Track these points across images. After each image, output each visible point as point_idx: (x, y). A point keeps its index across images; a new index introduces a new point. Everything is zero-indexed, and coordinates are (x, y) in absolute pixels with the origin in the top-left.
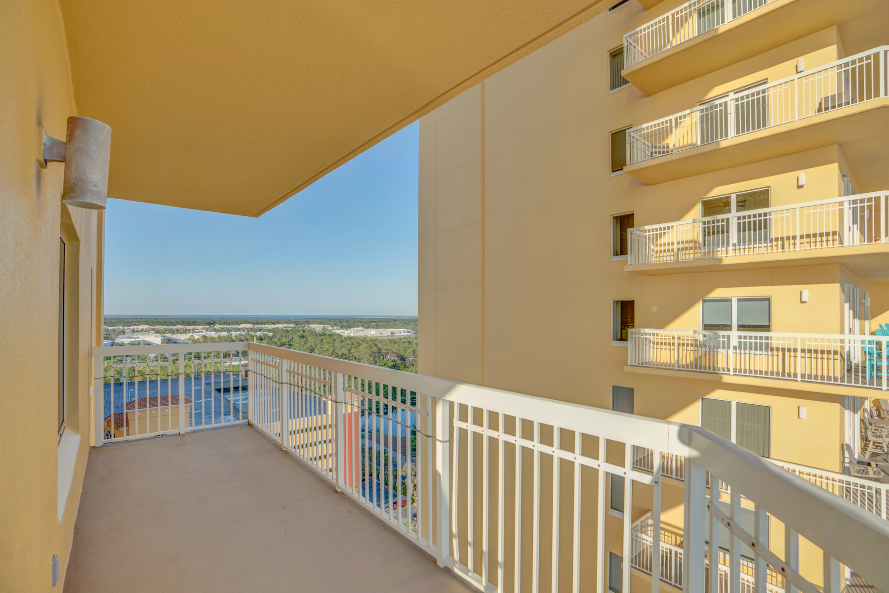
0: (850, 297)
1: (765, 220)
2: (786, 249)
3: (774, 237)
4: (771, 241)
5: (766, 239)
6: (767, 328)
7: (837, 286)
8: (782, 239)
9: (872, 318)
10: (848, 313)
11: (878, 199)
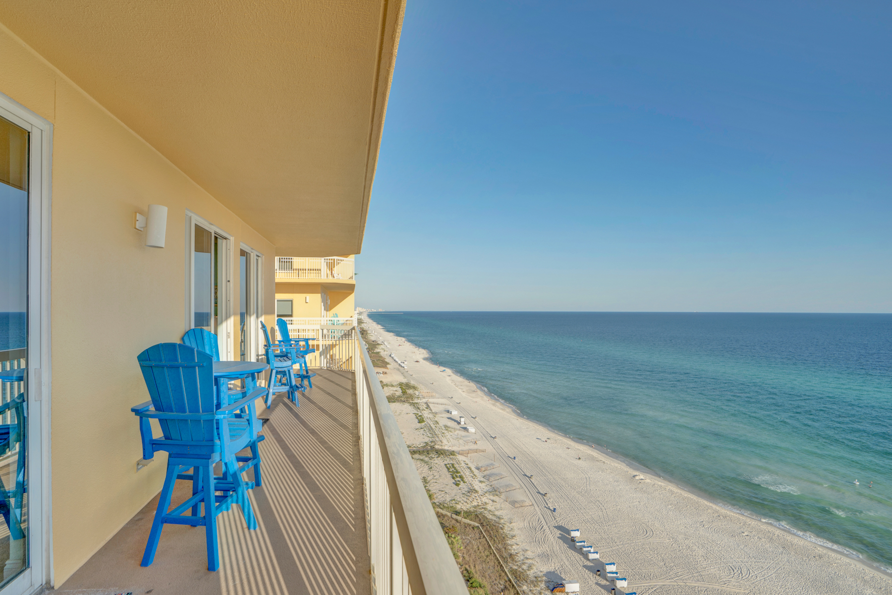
0: (324, 301)
1: (291, 261)
2: (300, 277)
3: (295, 268)
4: (294, 270)
5: (291, 269)
6: (291, 316)
7: (320, 295)
8: (298, 269)
9: (330, 310)
10: (323, 308)
11: (334, 259)
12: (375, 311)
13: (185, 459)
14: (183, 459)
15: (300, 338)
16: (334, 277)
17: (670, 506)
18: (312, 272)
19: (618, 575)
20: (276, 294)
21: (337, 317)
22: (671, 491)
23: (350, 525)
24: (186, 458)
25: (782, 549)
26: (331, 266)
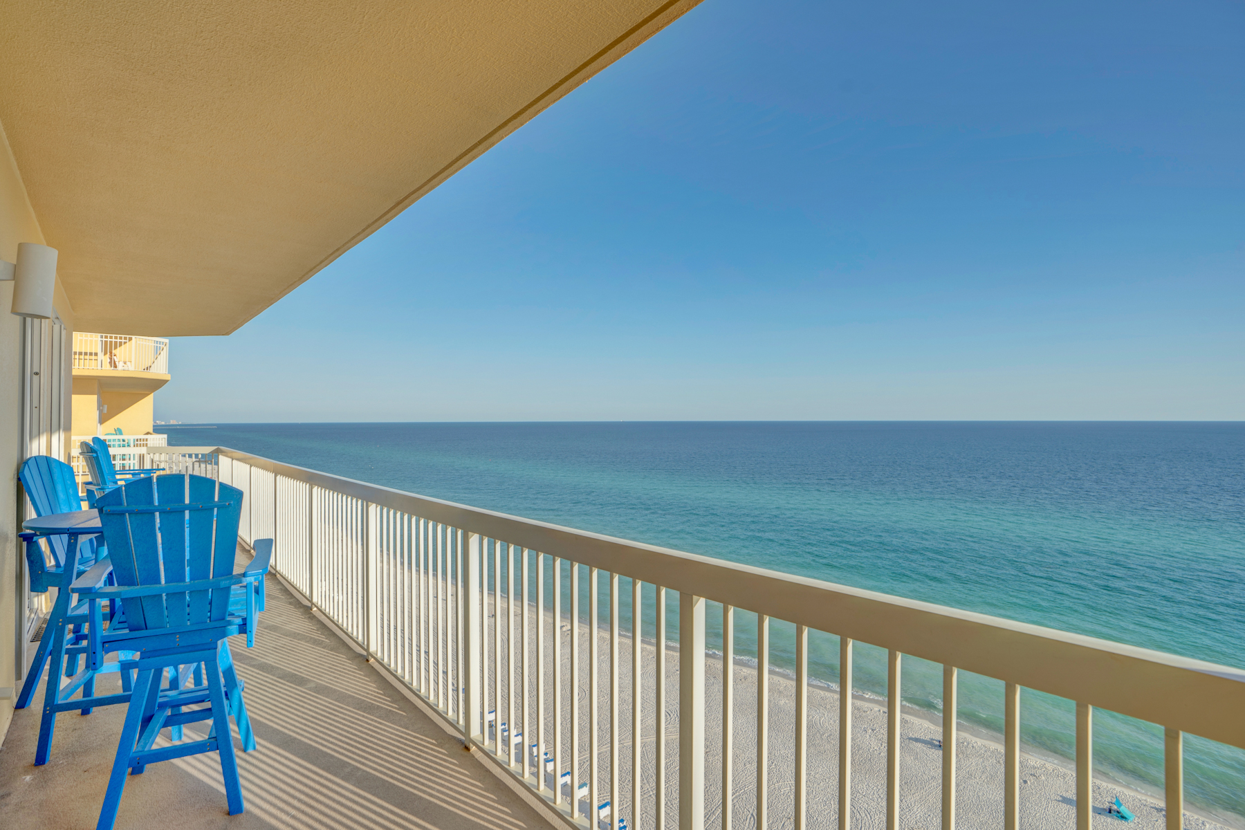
12: (163, 423)
13: (169, 657)
14: (166, 657)
15: (132, 468)
16: (115, 367)
17: (603, 657)
18: (87, 357)
19: (548, 756)
20: (73, 396)
21: (121, 433)
22: (603, 638)
23: (394, 710)
24: (170, 654)
25: (713, 680)
26: (108, 349)
